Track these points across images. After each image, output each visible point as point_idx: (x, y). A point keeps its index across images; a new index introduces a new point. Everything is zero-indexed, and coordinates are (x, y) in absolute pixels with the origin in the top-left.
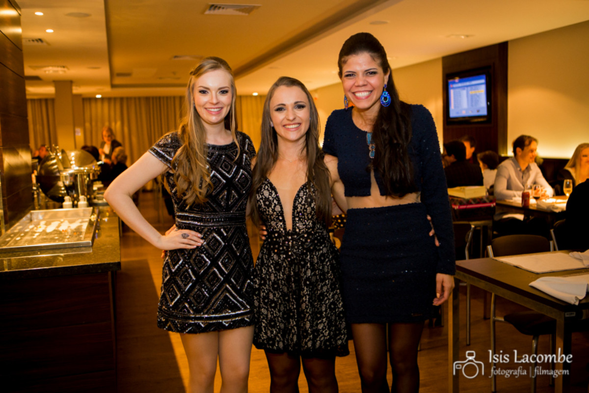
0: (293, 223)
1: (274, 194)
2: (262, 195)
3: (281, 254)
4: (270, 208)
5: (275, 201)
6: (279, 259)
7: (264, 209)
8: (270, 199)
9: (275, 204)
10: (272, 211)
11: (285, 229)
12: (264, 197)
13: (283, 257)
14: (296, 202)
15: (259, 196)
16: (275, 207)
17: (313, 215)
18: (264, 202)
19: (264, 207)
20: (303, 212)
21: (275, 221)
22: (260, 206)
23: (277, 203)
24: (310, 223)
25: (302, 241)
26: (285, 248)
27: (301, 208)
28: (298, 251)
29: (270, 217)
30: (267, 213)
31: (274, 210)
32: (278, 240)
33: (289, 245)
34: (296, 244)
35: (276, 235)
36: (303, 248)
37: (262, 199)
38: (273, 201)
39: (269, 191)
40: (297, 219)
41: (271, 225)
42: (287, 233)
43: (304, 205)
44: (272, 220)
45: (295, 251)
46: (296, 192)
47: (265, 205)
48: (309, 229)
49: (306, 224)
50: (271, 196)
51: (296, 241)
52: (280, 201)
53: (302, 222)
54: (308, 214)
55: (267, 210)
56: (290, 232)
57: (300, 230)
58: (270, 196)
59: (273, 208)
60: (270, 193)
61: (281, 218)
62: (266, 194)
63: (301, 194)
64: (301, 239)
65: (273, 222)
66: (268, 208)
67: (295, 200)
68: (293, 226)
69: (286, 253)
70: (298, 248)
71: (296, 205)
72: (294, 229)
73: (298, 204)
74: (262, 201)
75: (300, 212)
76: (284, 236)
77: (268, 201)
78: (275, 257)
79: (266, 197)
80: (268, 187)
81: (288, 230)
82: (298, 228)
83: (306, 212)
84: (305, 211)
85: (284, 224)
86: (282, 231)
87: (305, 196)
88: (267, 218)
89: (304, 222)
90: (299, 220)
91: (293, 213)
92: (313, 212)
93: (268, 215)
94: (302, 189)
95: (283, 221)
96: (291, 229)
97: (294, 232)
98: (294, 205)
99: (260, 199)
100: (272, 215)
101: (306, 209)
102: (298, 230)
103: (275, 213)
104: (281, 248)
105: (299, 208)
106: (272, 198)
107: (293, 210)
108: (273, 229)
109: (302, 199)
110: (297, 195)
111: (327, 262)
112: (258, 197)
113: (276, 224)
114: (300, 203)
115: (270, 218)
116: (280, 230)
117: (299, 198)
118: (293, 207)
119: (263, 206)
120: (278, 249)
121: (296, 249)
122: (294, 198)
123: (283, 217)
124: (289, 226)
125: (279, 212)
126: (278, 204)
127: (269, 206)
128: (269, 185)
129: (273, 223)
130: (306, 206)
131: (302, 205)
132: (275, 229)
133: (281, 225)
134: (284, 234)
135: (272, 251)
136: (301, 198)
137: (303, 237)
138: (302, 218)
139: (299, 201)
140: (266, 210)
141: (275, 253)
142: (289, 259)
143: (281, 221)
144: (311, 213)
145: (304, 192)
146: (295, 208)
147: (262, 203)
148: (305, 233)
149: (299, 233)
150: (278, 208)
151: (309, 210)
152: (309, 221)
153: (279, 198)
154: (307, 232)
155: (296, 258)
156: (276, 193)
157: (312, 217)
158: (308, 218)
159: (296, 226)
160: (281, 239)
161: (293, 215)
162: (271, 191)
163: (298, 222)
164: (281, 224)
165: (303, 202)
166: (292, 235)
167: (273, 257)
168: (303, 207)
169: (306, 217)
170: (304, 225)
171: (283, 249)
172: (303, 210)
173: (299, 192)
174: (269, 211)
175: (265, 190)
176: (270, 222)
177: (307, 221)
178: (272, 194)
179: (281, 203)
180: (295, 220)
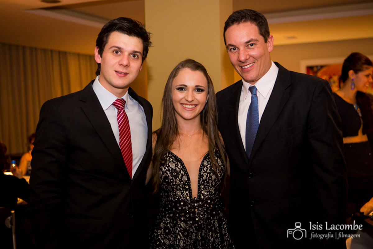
0: (199, 191)
1: (180, 165)
2: (168, 167)
3: (188, 221)
4: (177, 178)
5: (182, 172)
6: (186, 226)
7: (171, 180)
8: (177, 170)
9: (182, 174)
10: (179, 181)
11: (191, 196)
12: (171, 169)
13: (190, 223)
14: (201, 171)
15: (165, 168)
16: (182, 177)
17: (217, 182)
18: (171, 173)
19: (171, 178)
20: (208, 180)
21: (181, 190)
22: (167, 177)
23: (183, 174)
24: (213, 190)
25: (206, 206)
26: (192, 215)
27: (207, 176)
28: (204, 216)
29: (177, 187)
30: (174, 183)
31: (181, 180)
32: (184, 208)
33: (195, 211)
34: (202, 210)
35: (182, 204)
36: (208, 213)
37: (169, 170)
38: (180, 173)
39: (174, 163)
40: (203, 187)
41: (176, 195)
42: (193, 201)
43: (209, 173)
44: (178, 190)
45: (201, 216)
46: (200, 163)
47: (172, 176)
48: (211, 195)
49: (209, 191)
50: (178, 167)
51: (201, 207)
52: (186, 171)
53: (206, 189)
54: (213, 181)
55: (175, 180)
56: (196, 199)
57: (204, 196)
58: (176, 168)
59: (180, 178)
60: (176, 164)
61: (187, 187)
62: (172, 165)
63: (206, 163)
64: (205, 205)
65: (179, 191)
66: (176, 179)
67: (200, 170)
68: (198, 193)
69: (193, 219)
70: (204, 214)
71: (202, 173)
72: (199, 196)
73: (204, 172)
74: (169, 173)
75: (206, 180)
76: (190, 204)
77: (175, 172)
78: (183, 224)
79: (172, 169)
80: (173, 159)
81: (193, 198)
82: (203, 195)
83: (211, 180)
84: (210, 178)
85: (190, 192)
86: (187, 199)
87: (209, 165)
88: (173, 188)
89: (209, 189)
90: (204, 187)
91: (199, 181)
92: (217, 179)
93: (175, 184)
94: (205, 159)
95: (190, 190)
96: (196, 197)
97: (199, 199)
98: (200, 174)
99: (167, 170)
100: (179, 185)
101: (211, 177)
102: (202, 197)
103: (182, 183)
104: (187, 216)
105: (205, 176)
106: (179, 169)
107: (199, 178)
108: (178, 199)
109: (207, 168)
110: (201, 164)
111: (224, 226)
112: (163, 169)
113: (182, 193)
114: (206, 172)
115: (176, 189)
116: (186, 198)
117: (204, 168)
118: (199, 176)
119: (170, 176)
120: (185, 216)
121: (202, 215)
122: (199, 168)
123: (189, 185)
124: (195, 194)
125: (186, 182)
126: (185, 175)
127: (176, 177)
128: (173, 157)
129: (179, 193)
130: (212, 174)
131: (208, 173)
132: (181, 198)
133: (187, 194)
134: (189, 202)
135: (178, 220)
136: (205, 167)
137: (207, 203)
138: (207, 185)
139: (204, 170)
140: (173, 181)
141: (181, 221)
142: (196, 225)
143: (186, 190)
144: (215, 180)
145: (208, 162)
146: (201, 176)
147: (169, 175)
148: (208, 199)
149: (203, 199)
150: (185, 178)
151: (214, 177)
152: (212, 188)
153: (185, 169)
154: (209, 198)
155: (203, 223)
156: (182, 164)
157: (215, 184)
158: (212, 185)
159: (201, 193)
160: (187, 207)
161: (198, 183)
162: (176, 163)
163: (202, 189)
164: (187, 192)
165: (208, 171)
166: (197, 202)
167: (180, 224)
168: (209, 175)
169: (211, 185)
170: (208, 192)
171: (190, 216)
172: (209, 178)
173: (203, 162)
174: (176, 182)
175: (170, 162)
176: (175, 192)
177: (211, 188)
178: (178, 165)
179: (188, 173)
180: (200, 188)
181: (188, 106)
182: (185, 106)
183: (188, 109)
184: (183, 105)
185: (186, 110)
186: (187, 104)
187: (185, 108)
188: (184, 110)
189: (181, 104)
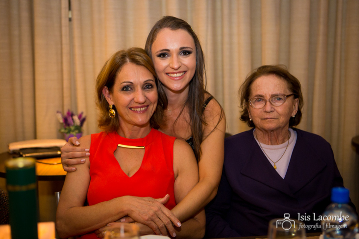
181: (175, 75)
182: (171, 75)
183: (176, 79)
184: (169, 75)
185: (173, 80)
186: (174, 73)
187: (173, 78)
188: (170, 80)
189: (167, 74)
